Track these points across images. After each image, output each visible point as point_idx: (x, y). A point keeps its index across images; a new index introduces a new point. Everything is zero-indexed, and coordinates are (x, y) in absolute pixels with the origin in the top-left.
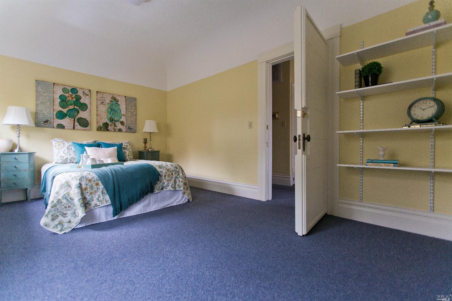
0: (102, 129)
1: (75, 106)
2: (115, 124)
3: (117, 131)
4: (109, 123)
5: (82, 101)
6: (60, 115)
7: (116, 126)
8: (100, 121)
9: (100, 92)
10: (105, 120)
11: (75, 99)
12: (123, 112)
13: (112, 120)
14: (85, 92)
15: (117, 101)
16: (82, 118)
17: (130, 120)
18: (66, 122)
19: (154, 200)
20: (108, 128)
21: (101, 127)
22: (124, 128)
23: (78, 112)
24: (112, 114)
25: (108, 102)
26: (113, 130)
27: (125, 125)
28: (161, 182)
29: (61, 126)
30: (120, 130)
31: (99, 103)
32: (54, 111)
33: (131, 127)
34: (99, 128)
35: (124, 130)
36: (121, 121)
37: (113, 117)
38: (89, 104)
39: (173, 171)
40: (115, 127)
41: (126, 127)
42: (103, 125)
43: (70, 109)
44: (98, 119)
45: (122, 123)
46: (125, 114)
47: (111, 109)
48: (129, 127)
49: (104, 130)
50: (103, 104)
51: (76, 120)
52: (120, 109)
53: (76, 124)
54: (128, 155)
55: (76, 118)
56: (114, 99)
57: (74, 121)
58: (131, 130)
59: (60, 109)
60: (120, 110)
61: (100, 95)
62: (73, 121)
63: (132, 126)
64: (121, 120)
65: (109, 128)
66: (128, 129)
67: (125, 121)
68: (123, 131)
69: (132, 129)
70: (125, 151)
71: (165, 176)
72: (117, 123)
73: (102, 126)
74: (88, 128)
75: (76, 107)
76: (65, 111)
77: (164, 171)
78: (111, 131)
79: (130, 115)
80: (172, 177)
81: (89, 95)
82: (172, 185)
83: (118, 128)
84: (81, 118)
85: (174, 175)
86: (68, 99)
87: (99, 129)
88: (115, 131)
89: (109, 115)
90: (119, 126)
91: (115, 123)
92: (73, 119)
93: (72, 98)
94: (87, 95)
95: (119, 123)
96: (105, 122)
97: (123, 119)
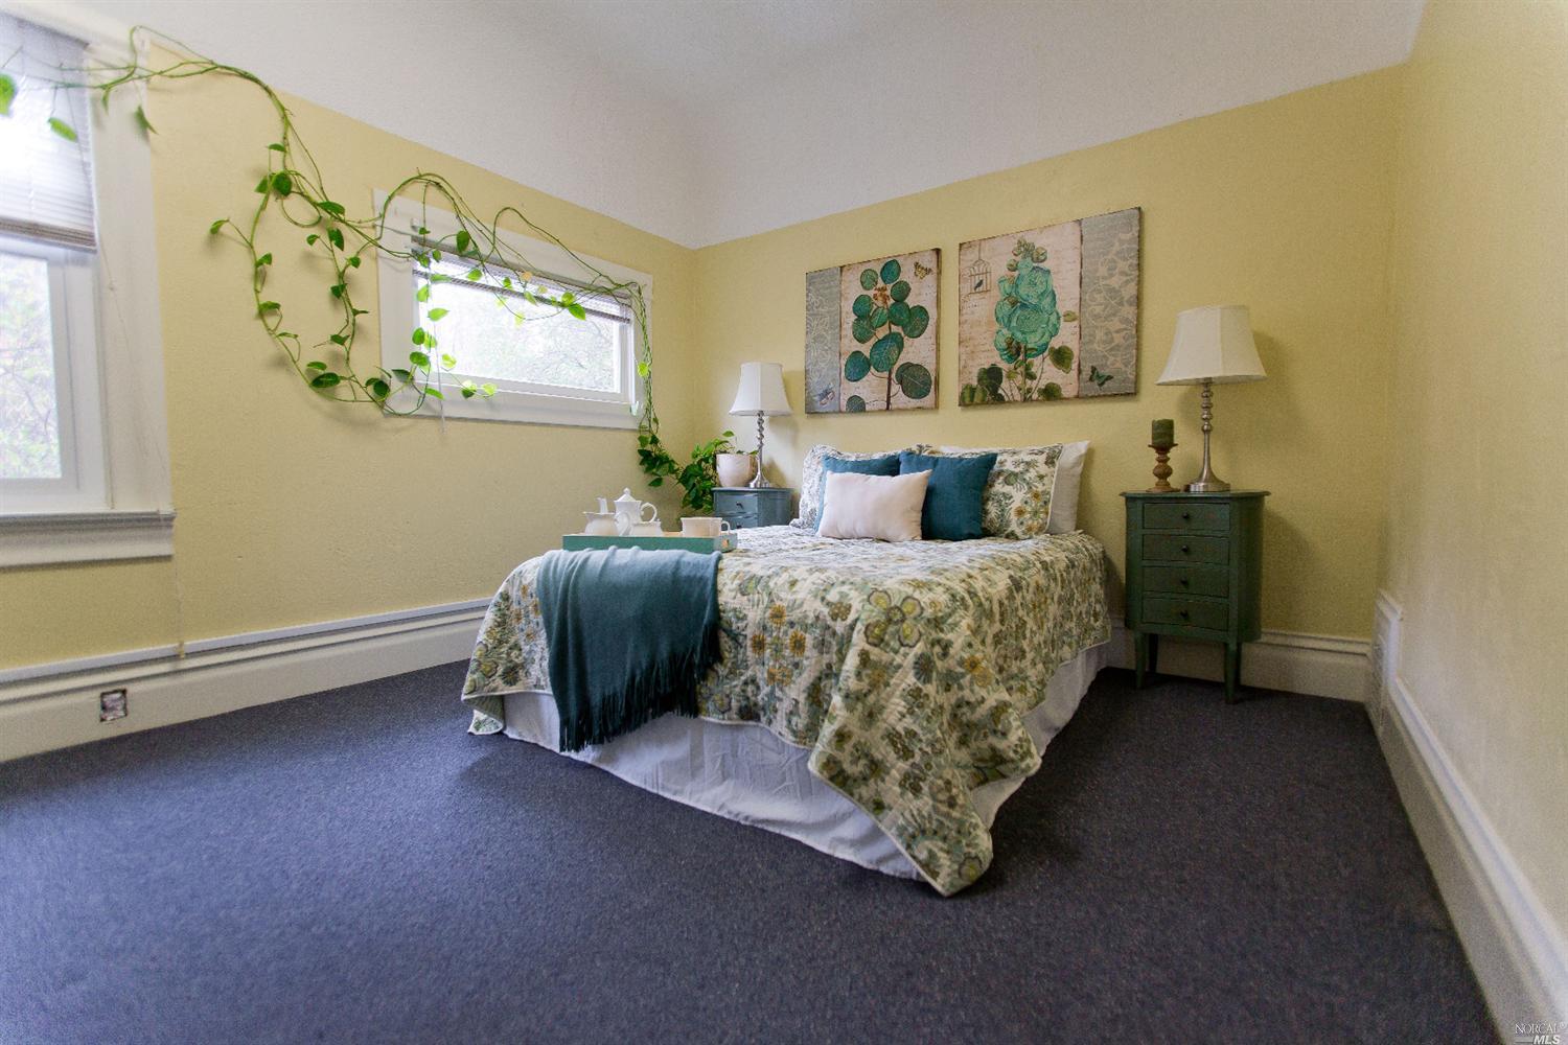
0: (978, 397)
1: (892, 326)
2: (1027, 368)
3: (1035, 396)
4: (1004, 366)
5: (911, 301)
6: (858, 367)
7: (1032, 377)
8: (970, 363)
9: (970, 244)
10: (989, 354)
11: (892, 301)
12: (1067, 301)
13: (1014, 350)
14: (920, 263)
15: (1039, 257)
16: (912, 365)
17: (1100, 335)
18: (870, 387)
19: (719, 760)
20: (1000, 391)
21: (973, 390)
22: (1067, 381)
23: (901, 347)
24: (1014, 324)
25: (1003, 274)
26: (1018, 397)
27: (1074, 366)
28: (733, 673)
29: (857, 406)
30: (1051, 394)
31: (967, 288)
32: (843, 357)
33: (1106, 372)
34: (967, 394)
35: (1068, 391)
36: (1057, 347)
37: (1019, 335)
38: (934, 305)
39: (806, 628)
40: (1029, 382)
41: (1080, 372)
42: (979, 380)
43: (879, 340)
44: (963, 357)
45: (1061, 357)
46: (1076, 310)
47: (1013, 304)
48: (1094, 369)
49: (984, 403)
50: (981, 288)
51: (893, 376)
52: (1053, 292)
53: (896, 388)
54: (1020, 512)
55: (896, 367)
56: (1027, 250)
57: (890, 379)
58: (1103, 385)
59: (856, 346)
60: (1055, 296)
61: (971, 256)
62: (886, 381)
63: (1113, 364)
64: (1056, 343)
65: (1006, 388)
66: (1091, 379)
67: (1073, 344)
68: (1065, 393)
69: (1110, 378)
70: (1007, 489)
71: (759, 645)
72: (1037, 361)
73: (975, 383)
74: (928, 400)
75: (895, 329)
76: (866, 349)
77: (754, 615)
78: (1009, 402)
79: (1098, 310)
80: (796, 665)
81: (935, 270)
82: (791, 713)
83: (1043, 384)
84: (908, 366)
85: (807, 653)
86: (875, 307)
87: (968, 399)
88: (1027, 400)
89: (1005, 331)
90: (1047, 372)
91: (1029, 360)
92: (886, 374)
93: (885, 299)
94: (928, 271)
95: (1048, 361)
96: (986, 367)
97: (1067, 337)
